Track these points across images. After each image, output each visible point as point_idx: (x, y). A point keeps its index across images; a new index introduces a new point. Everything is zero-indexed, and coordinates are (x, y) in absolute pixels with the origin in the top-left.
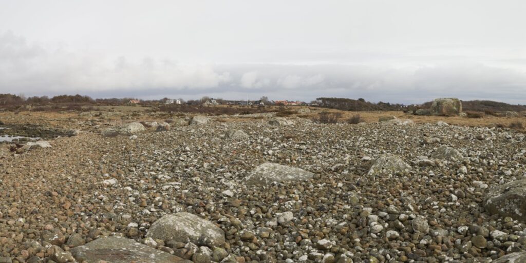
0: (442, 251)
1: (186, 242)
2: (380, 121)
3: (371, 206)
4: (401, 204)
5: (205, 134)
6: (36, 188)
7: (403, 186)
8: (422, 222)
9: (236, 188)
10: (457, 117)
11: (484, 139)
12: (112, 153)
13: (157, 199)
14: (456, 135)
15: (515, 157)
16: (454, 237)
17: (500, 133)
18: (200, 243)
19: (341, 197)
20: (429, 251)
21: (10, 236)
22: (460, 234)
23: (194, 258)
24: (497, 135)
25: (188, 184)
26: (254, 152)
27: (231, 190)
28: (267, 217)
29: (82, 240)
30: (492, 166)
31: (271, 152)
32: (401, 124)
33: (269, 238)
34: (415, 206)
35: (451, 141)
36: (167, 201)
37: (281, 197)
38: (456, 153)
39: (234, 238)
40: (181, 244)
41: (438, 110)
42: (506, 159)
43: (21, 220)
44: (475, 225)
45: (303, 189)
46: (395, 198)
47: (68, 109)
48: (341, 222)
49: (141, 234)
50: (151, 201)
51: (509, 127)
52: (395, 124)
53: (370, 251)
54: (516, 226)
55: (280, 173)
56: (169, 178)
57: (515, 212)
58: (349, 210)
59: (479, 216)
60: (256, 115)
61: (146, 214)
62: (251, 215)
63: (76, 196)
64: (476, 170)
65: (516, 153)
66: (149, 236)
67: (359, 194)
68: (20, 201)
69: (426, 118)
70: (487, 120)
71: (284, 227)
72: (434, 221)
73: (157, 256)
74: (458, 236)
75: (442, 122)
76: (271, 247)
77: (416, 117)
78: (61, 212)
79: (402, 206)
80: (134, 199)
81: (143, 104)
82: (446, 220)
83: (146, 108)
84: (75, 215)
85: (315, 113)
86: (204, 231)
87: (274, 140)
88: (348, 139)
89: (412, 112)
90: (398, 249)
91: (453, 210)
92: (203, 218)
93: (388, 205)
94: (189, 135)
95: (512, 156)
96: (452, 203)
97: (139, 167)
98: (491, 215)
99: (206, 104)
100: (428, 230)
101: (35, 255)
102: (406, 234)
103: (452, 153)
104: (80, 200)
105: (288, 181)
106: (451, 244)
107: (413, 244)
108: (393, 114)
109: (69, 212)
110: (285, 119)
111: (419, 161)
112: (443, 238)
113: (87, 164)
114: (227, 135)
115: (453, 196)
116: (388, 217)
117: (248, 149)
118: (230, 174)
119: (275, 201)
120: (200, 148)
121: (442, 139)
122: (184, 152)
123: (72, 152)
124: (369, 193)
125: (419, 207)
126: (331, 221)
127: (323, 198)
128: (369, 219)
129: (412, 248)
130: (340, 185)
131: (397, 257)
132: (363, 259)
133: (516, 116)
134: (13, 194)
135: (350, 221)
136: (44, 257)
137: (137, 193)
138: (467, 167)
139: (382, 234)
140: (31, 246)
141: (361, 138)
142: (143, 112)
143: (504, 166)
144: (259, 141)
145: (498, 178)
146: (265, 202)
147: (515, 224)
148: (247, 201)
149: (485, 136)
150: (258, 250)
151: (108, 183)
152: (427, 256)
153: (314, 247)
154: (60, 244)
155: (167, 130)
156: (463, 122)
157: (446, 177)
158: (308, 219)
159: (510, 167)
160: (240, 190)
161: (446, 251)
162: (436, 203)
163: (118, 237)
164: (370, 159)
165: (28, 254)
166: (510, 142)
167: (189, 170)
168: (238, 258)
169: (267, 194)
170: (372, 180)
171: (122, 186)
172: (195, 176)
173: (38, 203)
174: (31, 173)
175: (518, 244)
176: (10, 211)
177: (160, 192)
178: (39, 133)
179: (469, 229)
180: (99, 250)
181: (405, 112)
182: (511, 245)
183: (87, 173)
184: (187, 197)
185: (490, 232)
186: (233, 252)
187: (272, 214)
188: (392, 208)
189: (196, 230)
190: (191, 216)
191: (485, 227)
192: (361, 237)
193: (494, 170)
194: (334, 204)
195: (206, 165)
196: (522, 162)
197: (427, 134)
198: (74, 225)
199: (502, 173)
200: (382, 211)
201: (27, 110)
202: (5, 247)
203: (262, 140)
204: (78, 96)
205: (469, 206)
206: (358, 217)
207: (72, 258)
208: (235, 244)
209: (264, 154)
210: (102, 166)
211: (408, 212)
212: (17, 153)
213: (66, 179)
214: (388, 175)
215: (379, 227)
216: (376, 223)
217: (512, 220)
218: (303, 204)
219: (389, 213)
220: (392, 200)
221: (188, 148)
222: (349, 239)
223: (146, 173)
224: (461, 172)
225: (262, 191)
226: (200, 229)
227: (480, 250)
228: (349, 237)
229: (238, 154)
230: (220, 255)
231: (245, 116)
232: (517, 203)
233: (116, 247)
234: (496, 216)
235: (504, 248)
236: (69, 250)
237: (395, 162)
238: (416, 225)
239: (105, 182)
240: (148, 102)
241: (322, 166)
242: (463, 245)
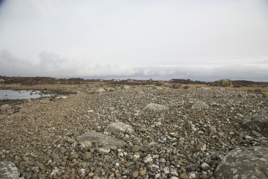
0: (222, 141)
1: (120, 133)
2: (196, 88)
3: (192, 121)
4: (204, 121)
5: (128, 93)
6: (60, 115)
7: (206, 114)
8: (213, 128)
9: (140, 113)
10: (229, 87)
11: (242, 96)
12: (92, 100)
13: (109, 117)
14: (229, 94)
15: (257, 104)
16: (227, 136)
17: (249, 94)
18: (125, 133)
19: (180, 117)
20: (216, 141)
21: (49, 135)
22: (230, 135)
23: (123, 139)
24: (248, 95)
25: (121, 111)
26: (147, 99)
27: (138, 114)
28: (151, 124)
29: (79, 134)
30: (246, 108)
31: (153, 99)
32: (205, 89)
33: (152, 131)
34: (211, 122)
35: (227, 97)
36: (113, 118)
37: (157, 116)
38: (229, 102)
39: (138, 131)
40: (118, 134)
41: (221, 84)
42: (253, 105)
43: (54, 128)
44: (237, 132)
45: (165, 113)
46: (202, 118)
47: (75, 83)
48: (180, 126)
49: (102, 130)
50: (107, 118)
51: (254, 91)
52: (203, 89)
53: (191, 138)
54: (258, 135)
55: (156, 107)
56: (114, 109)
57: (257, 129)
58: (183, 122)
59: (239, 129)
60: (147, 86)
61: (105, 123)
62: (145, 123)
63: (77, 117)
64: (238, 109)
65: (258, 103)
66: (106, 131)
67: (187, 116)
68: (53, 120)
69: (216, 87)
70: (243, 88)
71: (157, 128)
72: (219, 128)
73: (108, 138)
74: (229, 136)
75: (222, 89)
76: (152, 135)
77: (211, 87)
78: (71, 124)
79: (205, 122)
80: (100, 117)
81: (104, 81)
82: (224, 129)
83: (106, 83)
84: (76, 124)
85: (171, 85)
86: (127, 129)
87: (154, 94)
88: (184, 95)
89: (210, 85)
90: (203, 138)
91: (227, 125)
92: (127, 124)
93: (199, 121)
94: (122, 93)
95: (256, 104)
96: (227, 122)
97: (102, 105)
98: (245, 129)
99: (129, 81)
100: (216, 132)
101: (59, 141)
102: (207, 133)
103: (227, 102)
104: (78, 119)
105: (159, 110)
106: (226, 139)
107: (209, 137)
108: (202, 85)
109: (74, 124)
110: (159, 87)
111: (212, 104)
112: (222, 136)
113: (82, 104)
114: (136, 93)
115: (227, 119)
116: (199, 126)
117: (144, 98)
118: (137, 108)
119: (154, 118)
120: (126, 98)
121: (223, 96)
122: (120, 99)
123: (76, 100)
124: (191, 116)
125: (212, 123)
126: (176, 126)
127: (173, 117)
128: (191, 126)
129: (209, 138)
130: (180, 112)
131: (202, 141)
132: (188, 141)
133: (257, 87)
134: (50, 118)
135: (184, 126)
136: (63, 142)
137: (101, 115)
138: (234, 107)
139: (196, 132)
140: (58, 138)
141: (189, 94)
142: (104, 84)
143: (251, 108)
144: (149, 95)
145: (249, 113)
146: (150, 118)
147: (257, 134)
148: (144, 118)
149: (243, 95)
150: (147, 136)
151: (90, 112)
152: (215, 142)
153: (169, 135)
154: (70, 136)
155: (114, 91)
156: (232, 89)
157: (224, 111)
158: (167, 125)
159: (255, 109)
160: (141, 114)
161: (224, 141)
162: (220, 121)
163: (93, 132)
164: (192, 102)
165: (56, 141)
166: (255, 98)
167: (121, 106)
168: (139, 138)
169: (151, 115)
170: (192, 110)
171: (96, 112)
172: (124, 108)
173: (61, 121)
174: (58, 109)
175: (258, 143)
176: (49, 125)
177: (110, 114)
178: (62, 93)
179: (234, 134)
180: (85, 137)
181: (207, 84)
182: (255, 143)
183: (81, 108)
184: (121, 116)
185: (244, 136)
186: (138, 136)
187: (153, 122)
188: (201, 122)
189: (124, 128)
190: (122, 123)
191: (242, 133)
192: (188, 133)
193: (247, 109)
194: (177, 119)
195: (128, 104)
196: (261, 107)
197: (216, 94)
198: (76, 128)
199: (251, 111)
200: (197, 123)
201: (58, 84)
202: (46, 139)
203: (150, 95)
204: (79, 78)
205: (234, 124)
206: (187, 125)
207: (75, 141)
208: (139, 133)
209: (150, 100)
210: (88, 105)
211: (207, 124)
212: (53, 101)
213: (73, 111)
214: (199, 109)
215: (195, 129)
216: (194, 127)
217: (255, 132)
218: (165, 119)
219: (199, 124)
220: (201, 119)
221: (121, 98)
222: (183, 133)
223: (105, 107)
224: (231, 110)
225: (149, 114)
226: (125, 128)
227: (239, 143)
228: (183, 132)
229: (140, 100)
230: (133, 137)
231: (143, 86)
232: (258, 125)
233: (92, 136)
234: (247, 129)
235: (252, 144)
236: (74, 138)
237: (202, 104)
238: (211, 130)
239: (89, 111)
240: (107, 81)
241: (173, 105)
242: (231, 140)
